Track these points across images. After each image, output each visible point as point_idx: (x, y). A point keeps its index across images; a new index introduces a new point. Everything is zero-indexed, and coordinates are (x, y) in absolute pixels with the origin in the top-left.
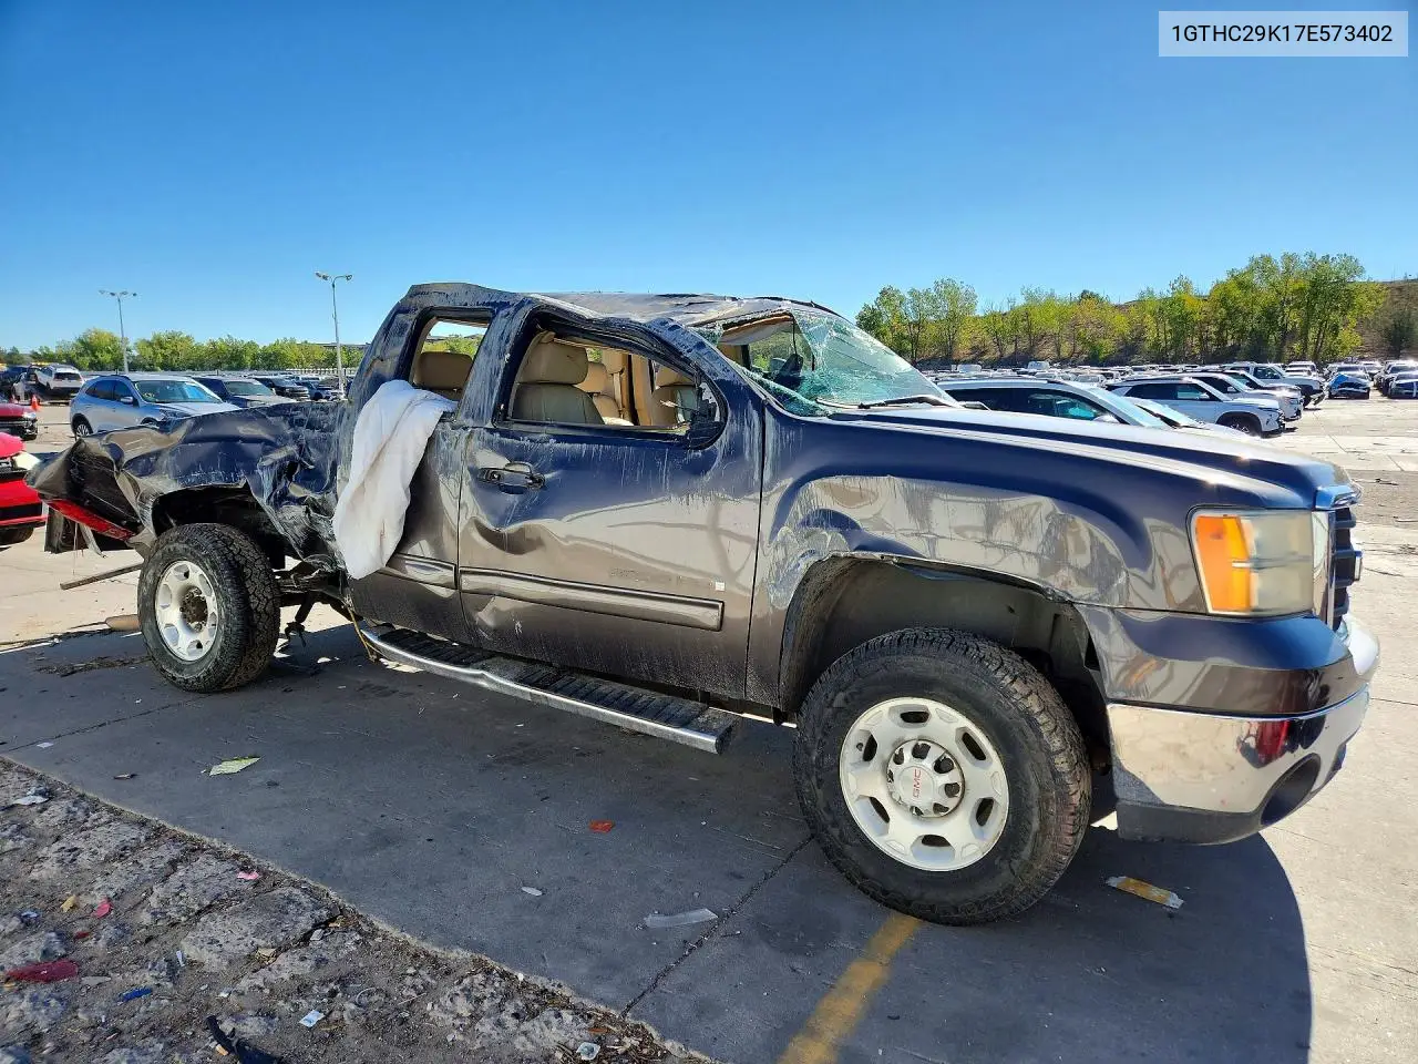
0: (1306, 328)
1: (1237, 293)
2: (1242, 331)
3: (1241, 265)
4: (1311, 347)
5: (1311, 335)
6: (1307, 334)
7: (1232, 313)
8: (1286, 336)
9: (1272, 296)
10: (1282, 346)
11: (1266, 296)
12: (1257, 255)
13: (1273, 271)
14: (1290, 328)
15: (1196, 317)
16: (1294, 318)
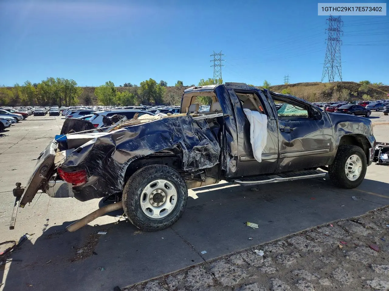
0: (66, 97)
1: (46, 87)
2: (49, 98)
3: (45, 80)
4: (68, 102)
5: (67, 99)
6: (66, 99)
7: (46, 93)
8: (61, 99)
9: (55, 89)
10: (61, 102)
11: (54, 89)
12: (49, 77)
13: (54, 82)
14: (61, 97)
15: (35, 93)
16: (62, 95)
